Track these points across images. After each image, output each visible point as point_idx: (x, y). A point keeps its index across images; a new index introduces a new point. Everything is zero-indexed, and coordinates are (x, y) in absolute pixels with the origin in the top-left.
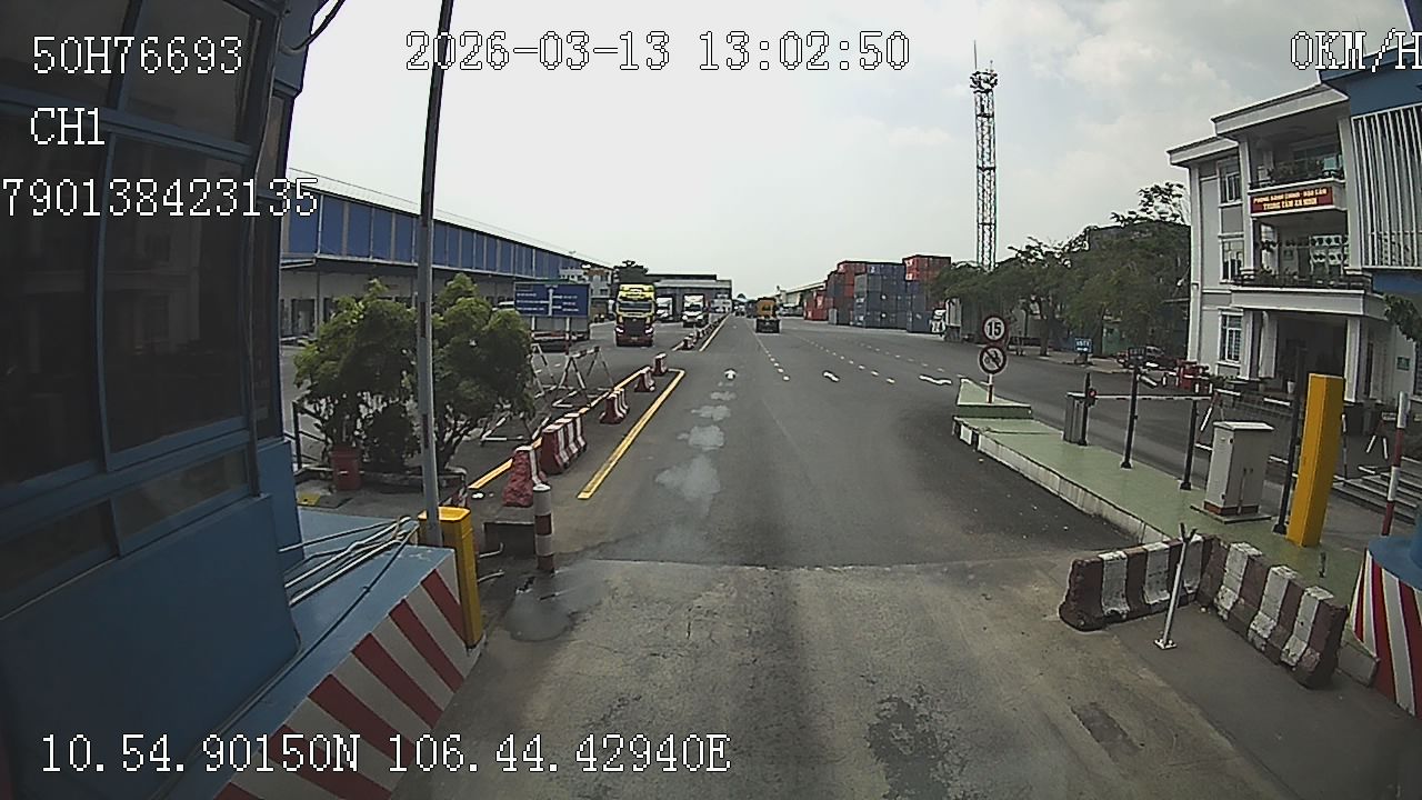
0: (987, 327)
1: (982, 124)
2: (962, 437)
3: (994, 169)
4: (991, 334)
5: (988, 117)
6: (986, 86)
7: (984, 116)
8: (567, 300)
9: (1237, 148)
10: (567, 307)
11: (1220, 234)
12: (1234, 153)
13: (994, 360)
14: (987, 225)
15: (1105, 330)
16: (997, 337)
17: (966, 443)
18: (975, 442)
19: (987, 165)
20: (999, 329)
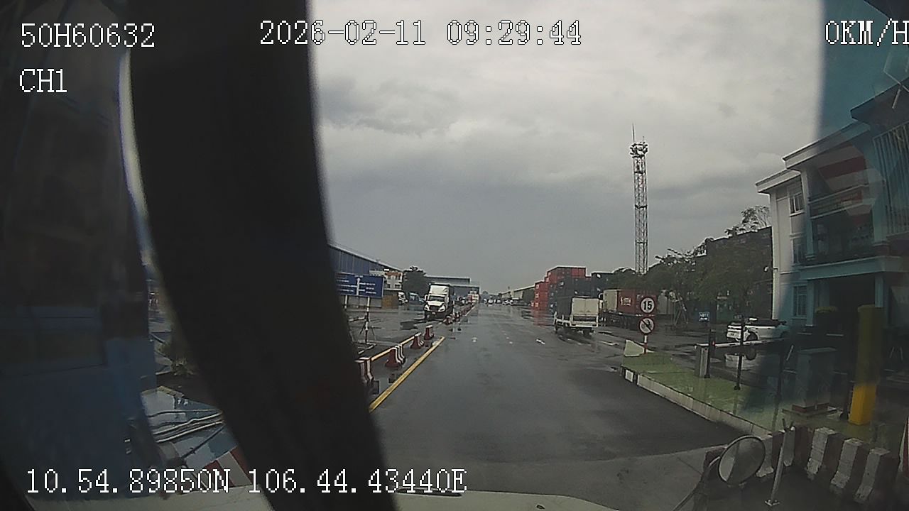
0: (643, 305)
1: (638, 178)
2: (626, 377)
3: (646, 207)
4: (645, 309)
5: (642, 173)
6: (640, 153)
7: (640, 172)
8: (369, 286)
9: (800, 175)
10: (369, 290)
11: (791, 234)
12: (798, 178)
13: (647, 326)
14: (642, 244)
15: (718, 306)
16: (650, 311)
17: (629, 381)
18: (635, 381)
19: (642, 204)
20: (651, 305)
